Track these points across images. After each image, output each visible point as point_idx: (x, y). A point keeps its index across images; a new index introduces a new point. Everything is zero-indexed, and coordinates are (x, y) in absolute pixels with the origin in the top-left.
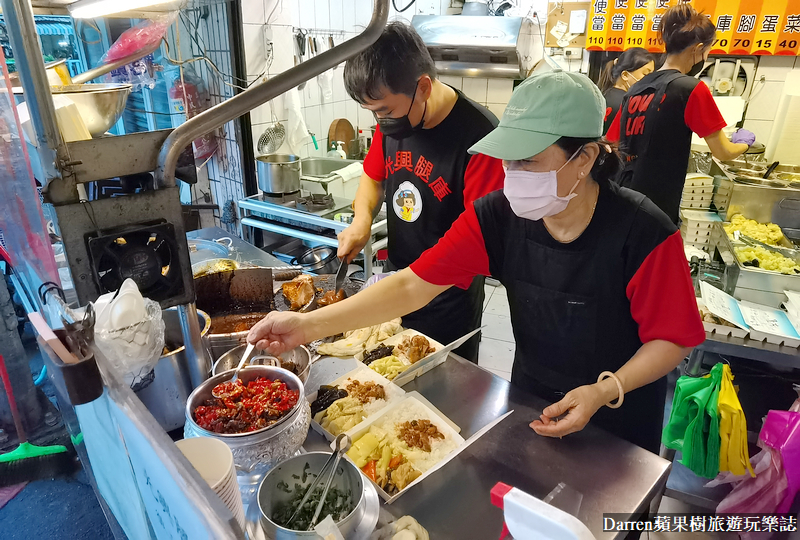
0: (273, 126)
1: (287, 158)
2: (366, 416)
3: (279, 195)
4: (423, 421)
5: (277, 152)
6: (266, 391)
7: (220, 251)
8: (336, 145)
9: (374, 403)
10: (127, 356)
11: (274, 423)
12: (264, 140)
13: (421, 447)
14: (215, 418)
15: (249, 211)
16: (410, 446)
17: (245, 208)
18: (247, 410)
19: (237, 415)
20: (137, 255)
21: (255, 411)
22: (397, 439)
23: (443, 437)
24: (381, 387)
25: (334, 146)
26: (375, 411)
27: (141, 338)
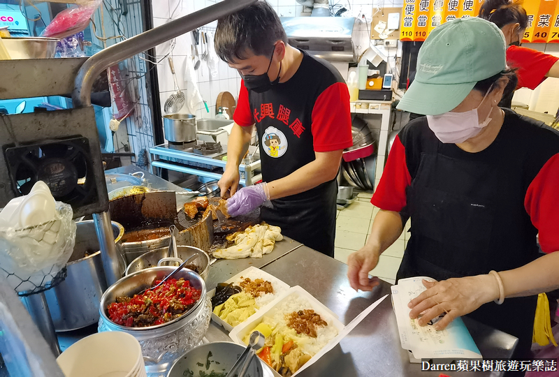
0: (176, 93)
1: (187, 116)
2: (258, 309)
3: (181, 144)
4: (308, 311)
5: (178, 113)
6: (172, 288)
7: (135, 182)
8: (222, 110)
9: (264, 297)
10: (36, 254)
11: (180, 316)
12: (169, 103)
13: (308, 333)
14: (126, 313)
15: (158, 156)
16: (299, 333)
17: (154, 153)
18: (155, 305)
19: (146, 310)
20: (54, 166)
21: (162, 307)
22: (287, 328)
23: (326, 324)
24: (270, 283)
25: (220, 111)
26: (266, 303)
27: (51, 237)
